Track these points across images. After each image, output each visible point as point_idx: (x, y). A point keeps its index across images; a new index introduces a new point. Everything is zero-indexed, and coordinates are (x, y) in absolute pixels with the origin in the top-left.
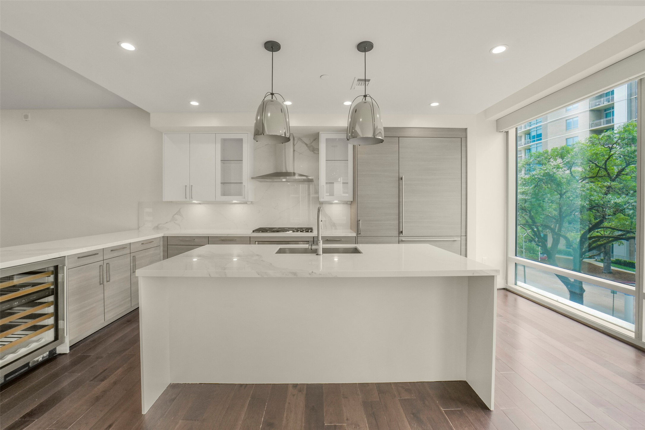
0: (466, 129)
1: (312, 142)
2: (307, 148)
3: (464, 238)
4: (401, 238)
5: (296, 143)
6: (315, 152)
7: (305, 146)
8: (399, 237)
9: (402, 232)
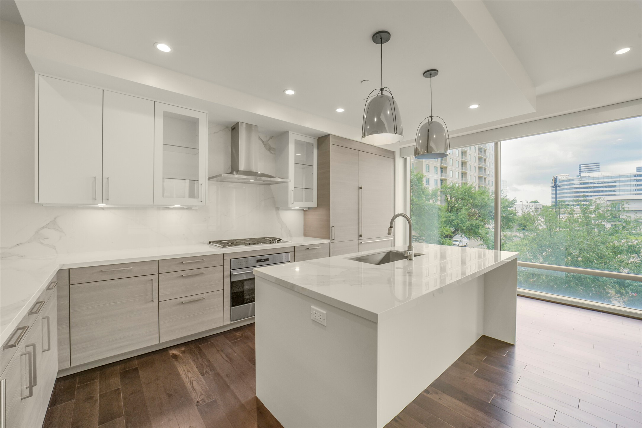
0: (395, 152)
1: (269, 140)
2: (264, 146)
6: (271, 151)
7: (262, 142)
8: (358, 240)
9: (361, 236)
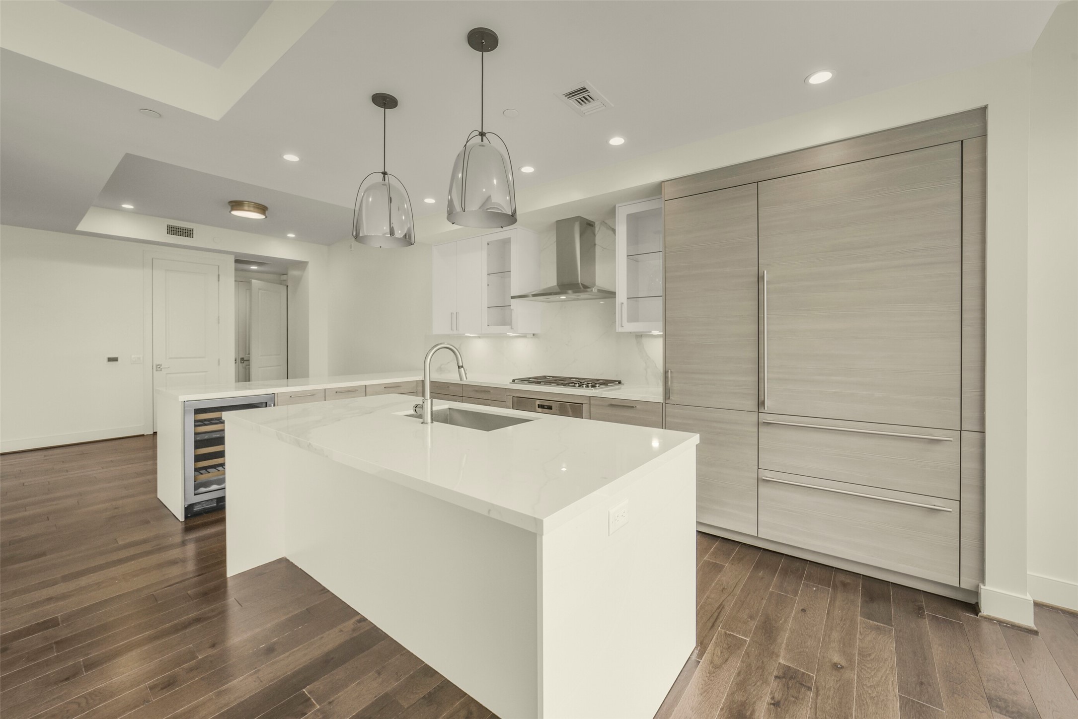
0: (985, 109)
3: (970, 438)
4: (764, 418)
5: (598, 231)
7: (612, 233)
8: (758, 412)
9: (763, 403)
